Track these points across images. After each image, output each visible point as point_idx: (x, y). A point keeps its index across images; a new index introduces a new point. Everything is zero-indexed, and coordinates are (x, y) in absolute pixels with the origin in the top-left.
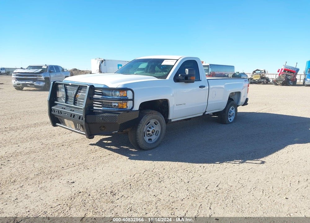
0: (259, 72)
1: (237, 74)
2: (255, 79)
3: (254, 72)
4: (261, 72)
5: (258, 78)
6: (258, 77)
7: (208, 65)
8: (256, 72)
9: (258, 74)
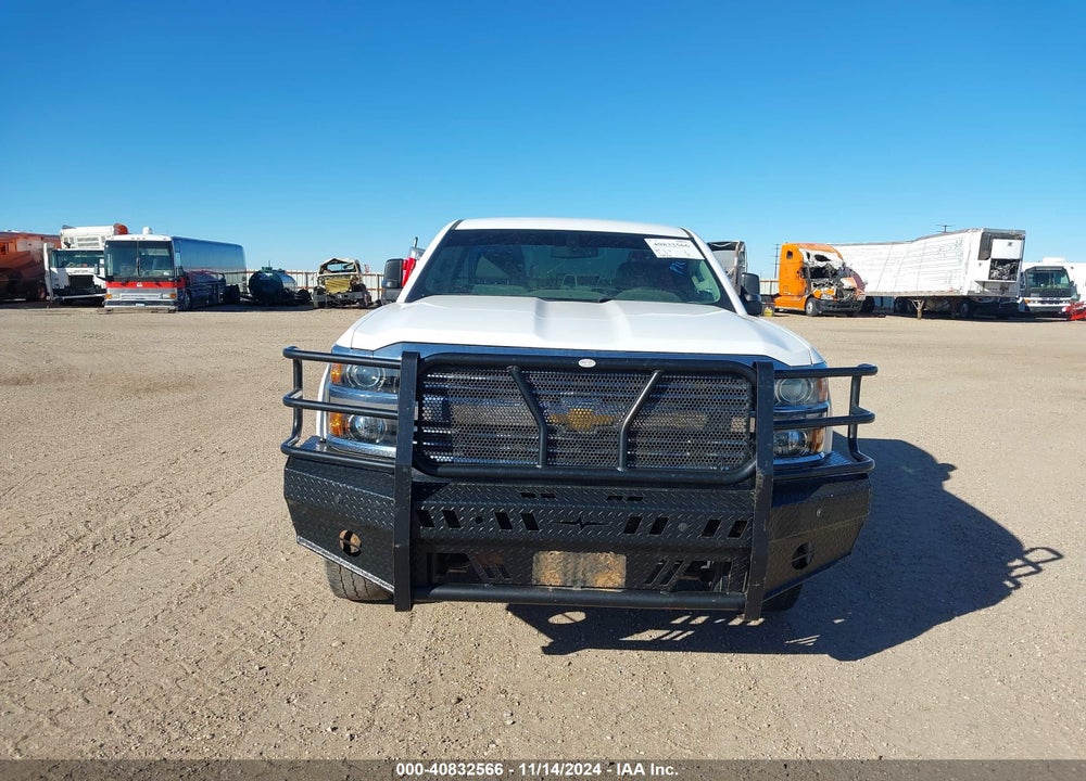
0: (339, 267)
1: (268, 274)
2: (334, 291)
3: (324, 267)
4: (345, 267)
5: (344, 289)
6: (342, 285)
7: (169, 239)
8: (330, 267)
9: (341, 276)
